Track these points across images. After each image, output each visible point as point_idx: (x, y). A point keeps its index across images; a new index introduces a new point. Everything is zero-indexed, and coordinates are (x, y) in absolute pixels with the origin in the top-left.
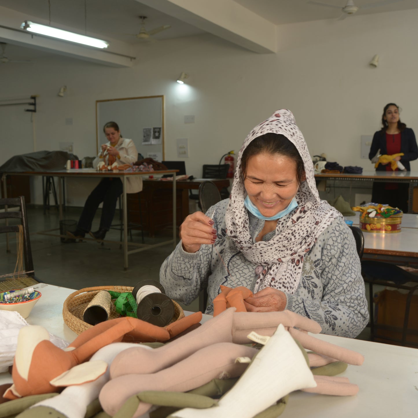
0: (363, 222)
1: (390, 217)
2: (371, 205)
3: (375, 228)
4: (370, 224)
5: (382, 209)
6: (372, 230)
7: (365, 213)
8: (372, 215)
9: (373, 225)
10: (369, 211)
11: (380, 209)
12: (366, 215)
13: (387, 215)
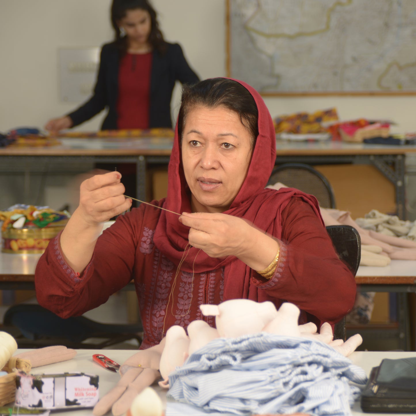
0: (7, 237)
1: (47, 226)
2: (18, 208)
3: (24, 245)
4: (16, 240)
5: (35, 214)
6: (21, 249)
7: (7, 221)
8: (19, 224)
9: (22, 242)
10: (14, 217)
11: (31, 214)
12: (8, 224)
13: (43, 223)
